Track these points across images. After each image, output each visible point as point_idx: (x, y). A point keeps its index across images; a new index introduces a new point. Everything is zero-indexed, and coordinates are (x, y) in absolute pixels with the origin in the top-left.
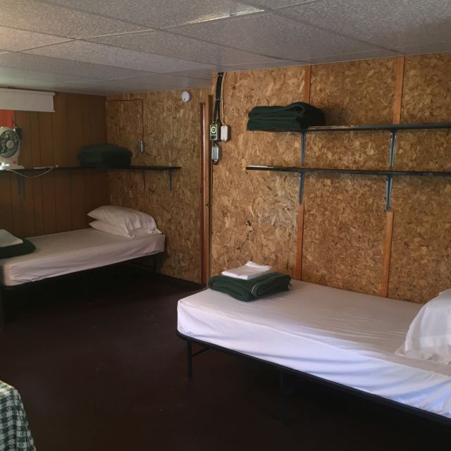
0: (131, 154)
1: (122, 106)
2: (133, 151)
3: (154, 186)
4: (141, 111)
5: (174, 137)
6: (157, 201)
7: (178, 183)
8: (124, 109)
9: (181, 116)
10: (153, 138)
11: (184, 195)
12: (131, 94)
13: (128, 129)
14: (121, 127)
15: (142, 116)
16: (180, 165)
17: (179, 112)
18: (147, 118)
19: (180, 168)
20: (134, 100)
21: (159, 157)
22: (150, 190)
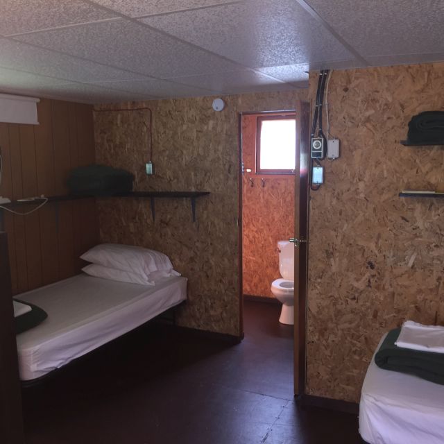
0: (132, 177)
1: (119, 116)
2: (136, 173)
3: (169, 216)
4: (148, 123)
5: (198, 154)
6: (173, 235)
7: (205, 212)
8: (122, 122)
9: (210, 128)
10: (168, 156)
11: (215, 226)
12: (134, 103)
13: (128, 146)
14: (118, 143)
15: (150, 129)
16: (208, 190)
17: (207, 124)
18: (158, 132)
19: (209, 193)
20: (138, 109)
21: (176, 180)
22: (161, 221)
